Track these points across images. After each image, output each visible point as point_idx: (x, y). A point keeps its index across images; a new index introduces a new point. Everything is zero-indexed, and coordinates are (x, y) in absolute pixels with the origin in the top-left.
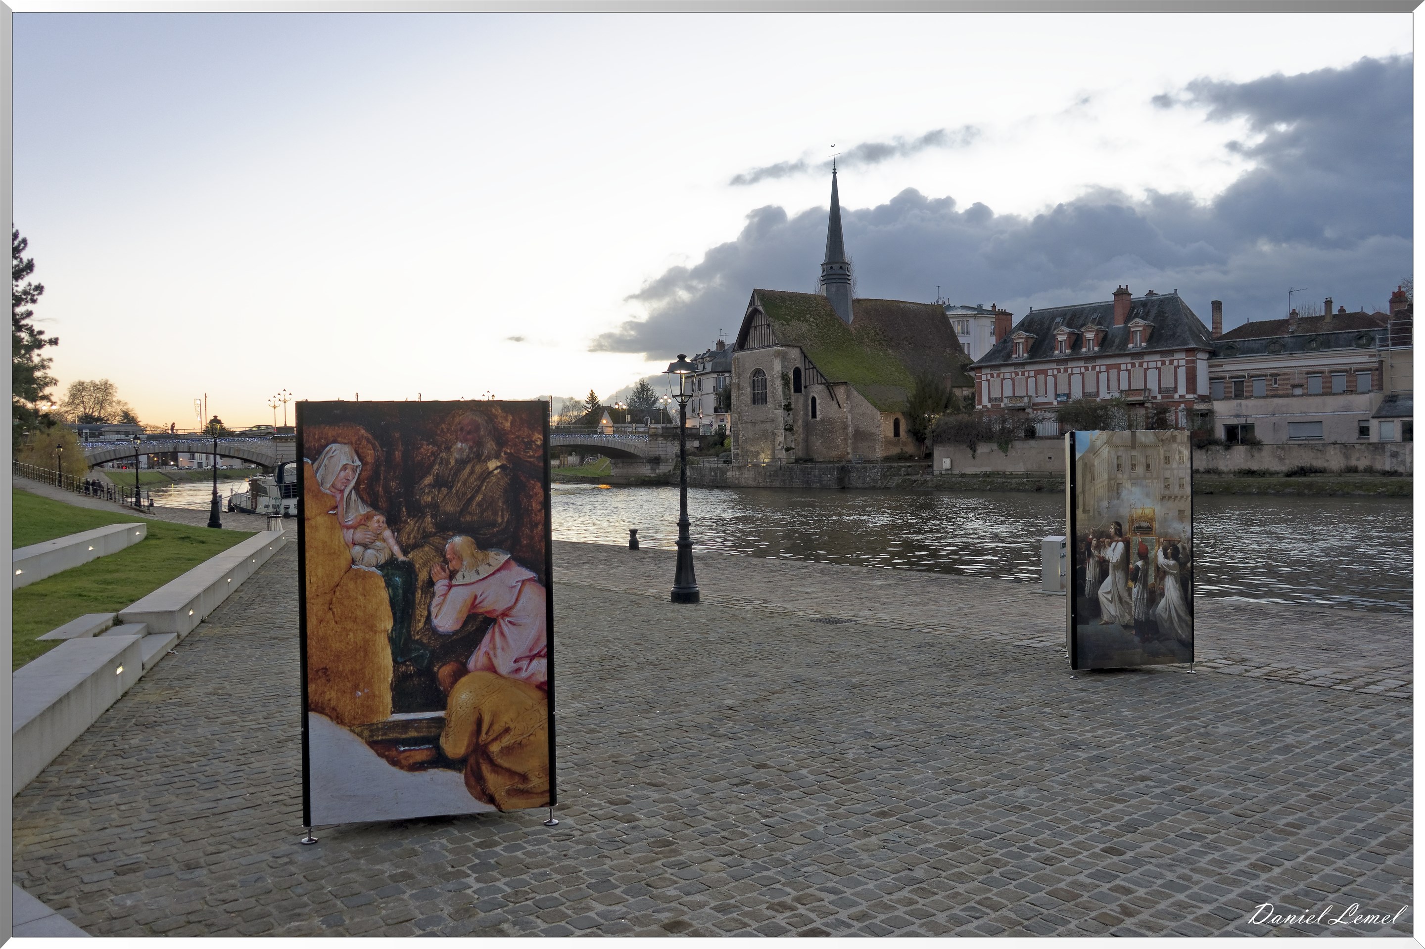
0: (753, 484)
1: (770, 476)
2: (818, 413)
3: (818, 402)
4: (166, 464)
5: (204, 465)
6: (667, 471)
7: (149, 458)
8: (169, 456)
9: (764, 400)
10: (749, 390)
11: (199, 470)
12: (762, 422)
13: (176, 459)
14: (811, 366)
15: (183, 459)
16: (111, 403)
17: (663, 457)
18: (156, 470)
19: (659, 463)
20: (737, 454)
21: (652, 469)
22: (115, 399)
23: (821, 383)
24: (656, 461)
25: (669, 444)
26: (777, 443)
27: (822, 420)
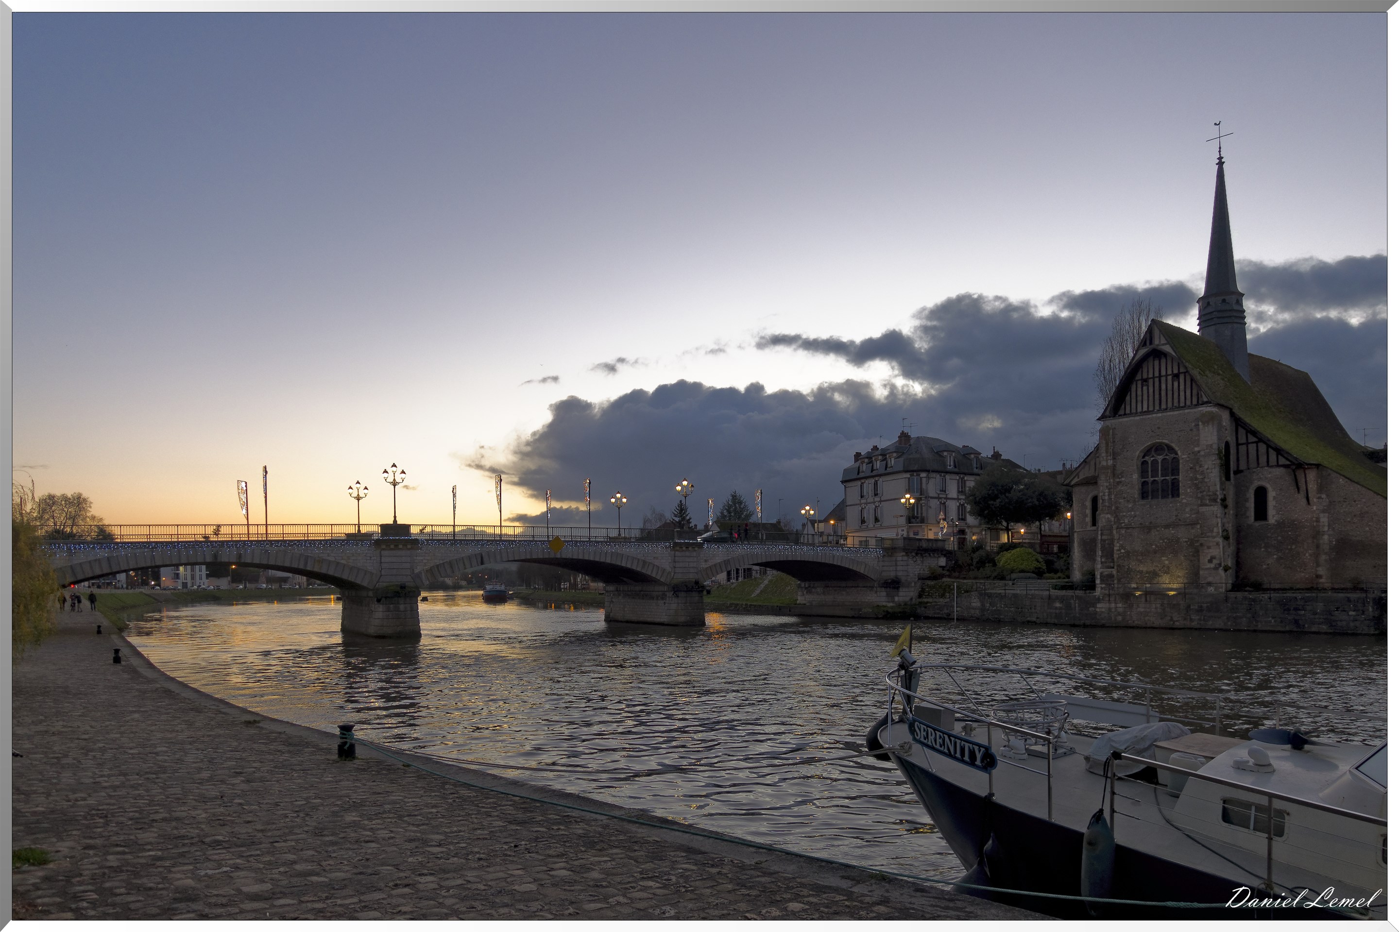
0: (1158, 622)
1: (1200, 610)
2: (1271, 512)
3: (1271, 494)
4: (145, 583)
5: (189, 585)
6: (907, 599)
7: (128, 576)
8: (150, 572)
9: (1173, 490)
10: (1135, 476)
11: (185, 590)
12: (1167, 526)
13: (157, 578)
14: (1252, 439)
15: (166, 579)
16: (84, 519)
17: (903, 579)
18: (138, 590)
19: (898, 588)
20: (1111, 576)
21: (888, 595)
22: (88, 514)
23: (1278, 466)
24: (894, 584)
25: (911, 562)
26: (1204, 559)
27: (1280, 525)
